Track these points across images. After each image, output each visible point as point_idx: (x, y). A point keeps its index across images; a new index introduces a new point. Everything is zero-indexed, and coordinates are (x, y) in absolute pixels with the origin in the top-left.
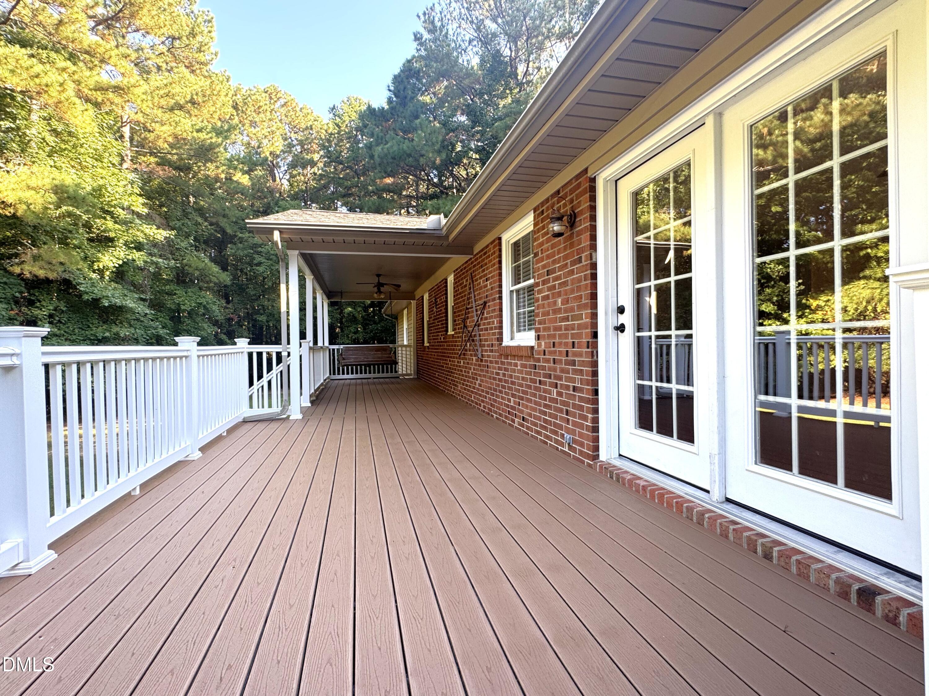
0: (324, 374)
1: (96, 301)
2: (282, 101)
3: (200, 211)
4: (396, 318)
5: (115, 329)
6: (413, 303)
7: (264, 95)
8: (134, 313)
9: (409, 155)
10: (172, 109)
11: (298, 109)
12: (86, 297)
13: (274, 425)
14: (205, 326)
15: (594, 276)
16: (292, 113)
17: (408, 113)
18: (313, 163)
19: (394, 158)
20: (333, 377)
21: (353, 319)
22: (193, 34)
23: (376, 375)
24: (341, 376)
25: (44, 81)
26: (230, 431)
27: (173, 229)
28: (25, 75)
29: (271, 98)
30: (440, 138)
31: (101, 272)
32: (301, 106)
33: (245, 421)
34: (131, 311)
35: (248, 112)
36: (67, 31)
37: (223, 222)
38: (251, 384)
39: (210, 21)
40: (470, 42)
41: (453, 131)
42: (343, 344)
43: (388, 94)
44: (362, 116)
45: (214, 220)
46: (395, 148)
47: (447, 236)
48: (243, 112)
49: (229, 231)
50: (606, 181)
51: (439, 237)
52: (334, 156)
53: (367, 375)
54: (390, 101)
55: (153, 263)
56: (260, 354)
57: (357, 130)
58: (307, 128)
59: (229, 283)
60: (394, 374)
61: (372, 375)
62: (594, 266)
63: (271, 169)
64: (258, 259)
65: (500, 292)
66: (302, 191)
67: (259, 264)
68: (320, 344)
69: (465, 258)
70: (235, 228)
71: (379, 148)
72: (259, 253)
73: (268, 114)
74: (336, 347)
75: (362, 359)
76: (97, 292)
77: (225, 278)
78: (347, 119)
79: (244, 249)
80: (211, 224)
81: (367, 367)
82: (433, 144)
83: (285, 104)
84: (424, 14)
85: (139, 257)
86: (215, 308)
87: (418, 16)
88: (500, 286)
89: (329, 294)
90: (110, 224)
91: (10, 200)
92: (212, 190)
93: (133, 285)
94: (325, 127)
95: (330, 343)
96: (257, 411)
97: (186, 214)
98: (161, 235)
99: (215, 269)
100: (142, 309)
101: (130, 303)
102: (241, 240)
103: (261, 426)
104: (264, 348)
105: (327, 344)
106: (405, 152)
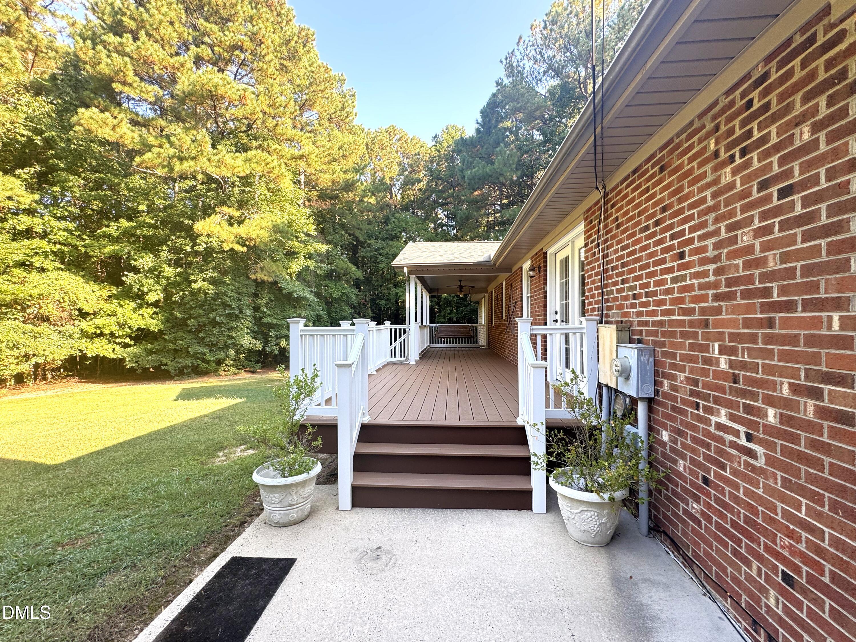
0: (426, 344)
1: (290, 294)
2: (398, 136)
3: (343, 226)
4: (478, 303)
5: (299, 312)
6: (487, 295)
7: (385, 134)
8: (308, 300)
9: (491, 176)
10: (330, 163)
11: (409, 141)
12: (284, 292)
13: (402, 366)
14: (347, 308)
15: (545, 297)
16: (405, 145)
17: (491, 140)
18: (419, 181)
19: (479, 179)
20: (432, 345)
21: (448, 302)
22: (343, 109)
23: (460, 345)
24: (437, 345)
25: (272, 166)
26: (384, 366)
27: (330, 243)
28: (263, 164)
29: (390, 135)
30: (516, 160)
31: (291, 275)
32: (411, 137)
33: (388, 364)
34: (307, 299)
35: (375, 150)
36: (280, 129)
37: (358, 233)
38: (391, 344)
39: (353, 95)
40: (545, 72)
41: (527, 152)
42: (438, 323)
43: (477, 126)
44: (456, 143)
45: (352, 232)
46: (481, 171)
47: (495, 264)
48: (371, 150)
49: (361, 239)
50: (551, 254)
51: (490, 265)
52: (435, 175)
53: (454, 345)
54: (478, 131)
55: (319, 267)
56: (396, 330)
57: (453, 151)
58: (415, 155)
59: (362, 278)
60: (475, 345)
61: (457, 345)
62: (545, 292)
63: (388, 189)
64: (380, 258)
65: (522, 297)
66: (411, 201)
67: (381, 262)
68: (424, 324)
69: (509, 274)
70: (365, 237)
71: (469, 172)
72: (381, 254)
73: (388, 148)
74: (434, 325)
75: (451, 333)
76: (291, 288)
77: (359, 274)
78: (445, 145)
79: (371, 251)
80: (350, 235)
81: (455, 339)
82: (510, 165)
83: (400, 139)
84: (506, 59)
85: (310, 263)
86: (353, 296)
87: (501, 62)
88: (522, 294)
89: (430, 290)
90: (296, 244)
91: (253, 237)
92: (350, 210)
93: (304, 280)
94: (429, 151)
95: (431, 323)
96: (393, 359)
97: (335, 230)
98: (323, 248)
99: (354, 268)
100: (312, 298)
101: (307, 295)
102: (369, 245)
103: (395, 367)
104: (398, 327)
105: (428, 323)
106: (487, 174)
